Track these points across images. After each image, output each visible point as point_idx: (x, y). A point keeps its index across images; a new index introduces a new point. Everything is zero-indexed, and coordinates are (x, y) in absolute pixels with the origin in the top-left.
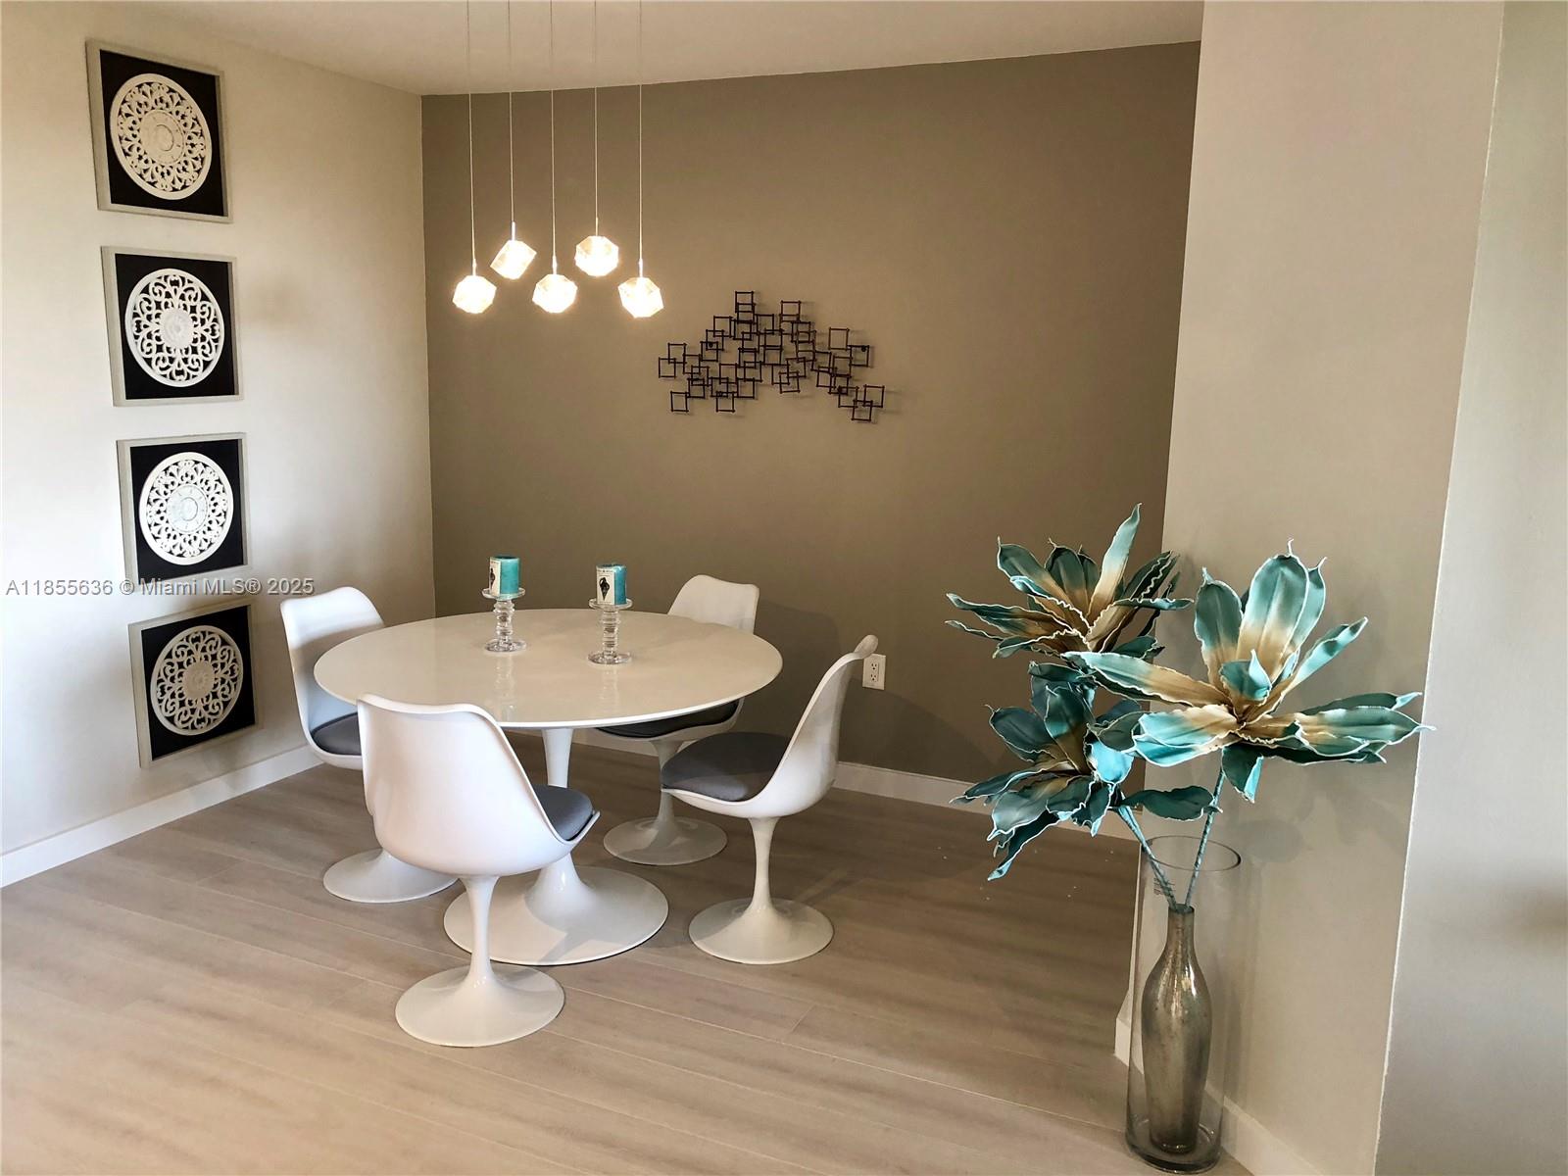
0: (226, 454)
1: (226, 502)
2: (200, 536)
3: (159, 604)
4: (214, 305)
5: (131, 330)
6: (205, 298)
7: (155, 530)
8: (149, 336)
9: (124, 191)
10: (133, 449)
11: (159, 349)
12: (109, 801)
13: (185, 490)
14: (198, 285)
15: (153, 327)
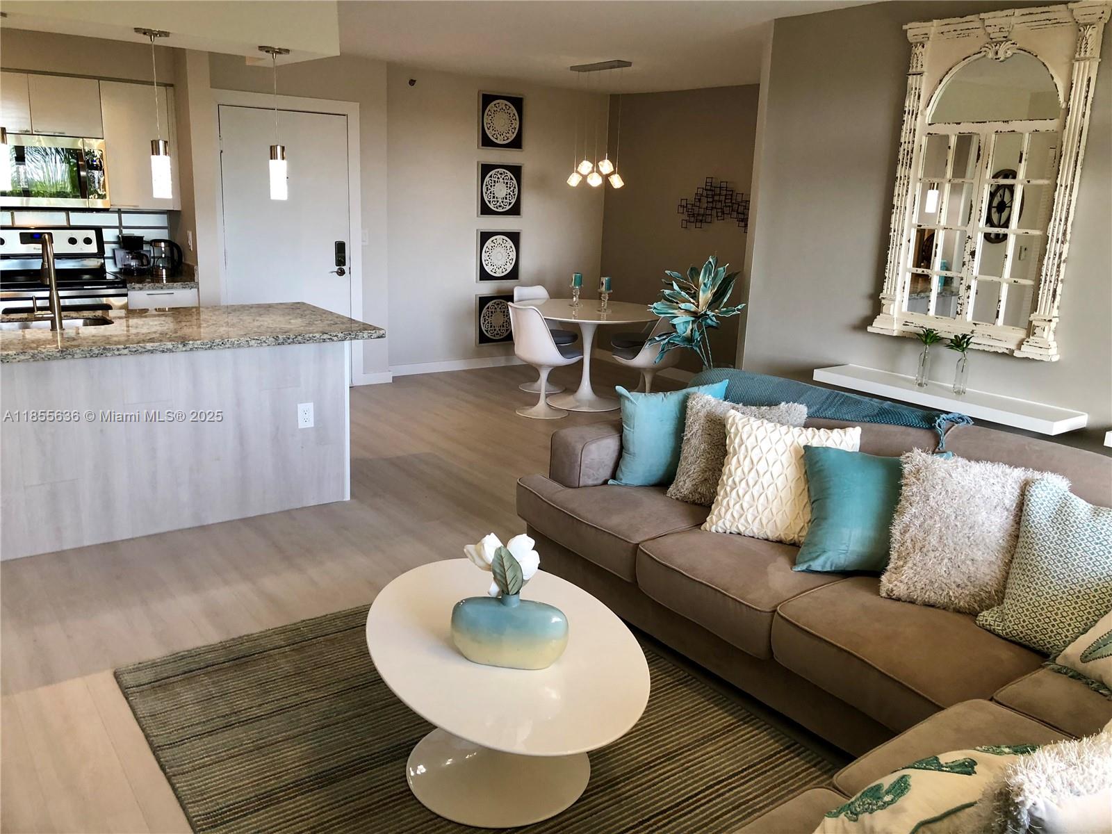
0: (515, 237)
1: (513, 255)
2: (503, 267)
3: (487, 288)
4: (515, 182)
5: (484, 190)
6: (511, 179)
7: (487, 262)
8: (491, 193)
9: (486, 142)
10: (481, 233)
11: (494, 197)
12: (465, 356)
13: (499, 249)
14: (509, 174)
15: (492, 190)
